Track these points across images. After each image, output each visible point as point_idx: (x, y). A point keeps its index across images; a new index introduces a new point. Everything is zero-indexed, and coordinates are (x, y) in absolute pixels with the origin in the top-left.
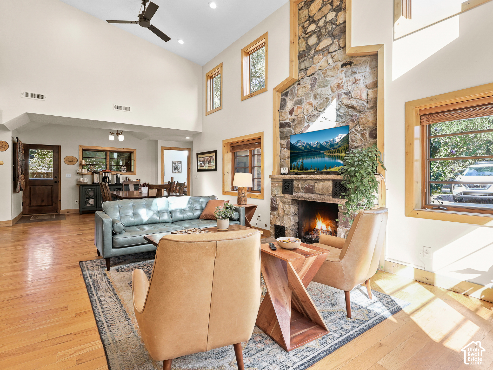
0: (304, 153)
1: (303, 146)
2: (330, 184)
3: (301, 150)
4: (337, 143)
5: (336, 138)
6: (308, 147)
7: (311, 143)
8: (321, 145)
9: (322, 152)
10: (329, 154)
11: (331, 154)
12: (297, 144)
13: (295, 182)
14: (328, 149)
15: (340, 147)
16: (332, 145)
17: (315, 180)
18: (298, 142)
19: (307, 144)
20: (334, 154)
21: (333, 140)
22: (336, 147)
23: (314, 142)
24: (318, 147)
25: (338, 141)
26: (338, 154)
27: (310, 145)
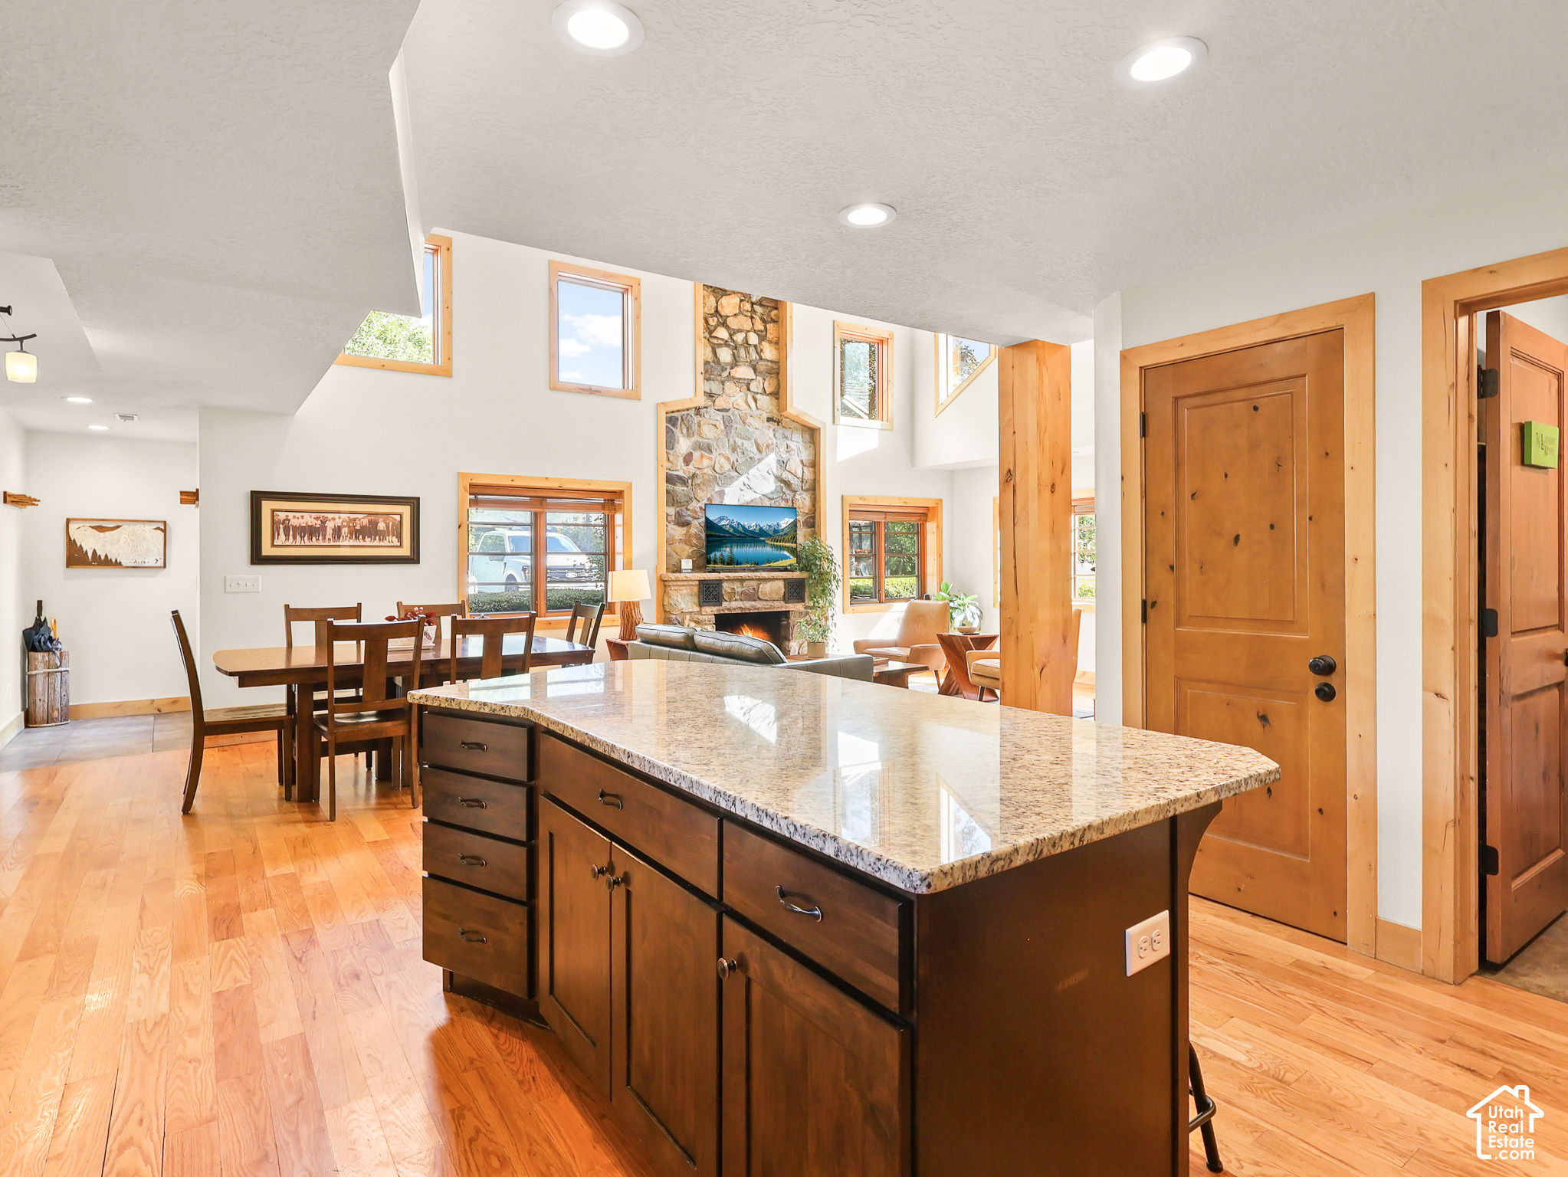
0: (733, 538)
1: (731, 526)
2: (781, 584)
3: (728, 532)
4: (783, 529)
5: (781, 523)
6: (740, 529)
7: (746, 524)
8: (761, 529)
9: (762, 539)
10: (772, 543)
11: (775, 543)
12: (720, 522)
13: (725, 585)
14: (771, 536)
15: (786, 534)
16: (776, 531)
17: (759, 579)
18: (722, 519)
19: (739, 524)
20: (778, 544)
21: (778, 525)
22: (782, 533)
23: (750, 523)
24: (757, 531)
25: (783, 526)
26: (784, 544)
27: (743, 527)
